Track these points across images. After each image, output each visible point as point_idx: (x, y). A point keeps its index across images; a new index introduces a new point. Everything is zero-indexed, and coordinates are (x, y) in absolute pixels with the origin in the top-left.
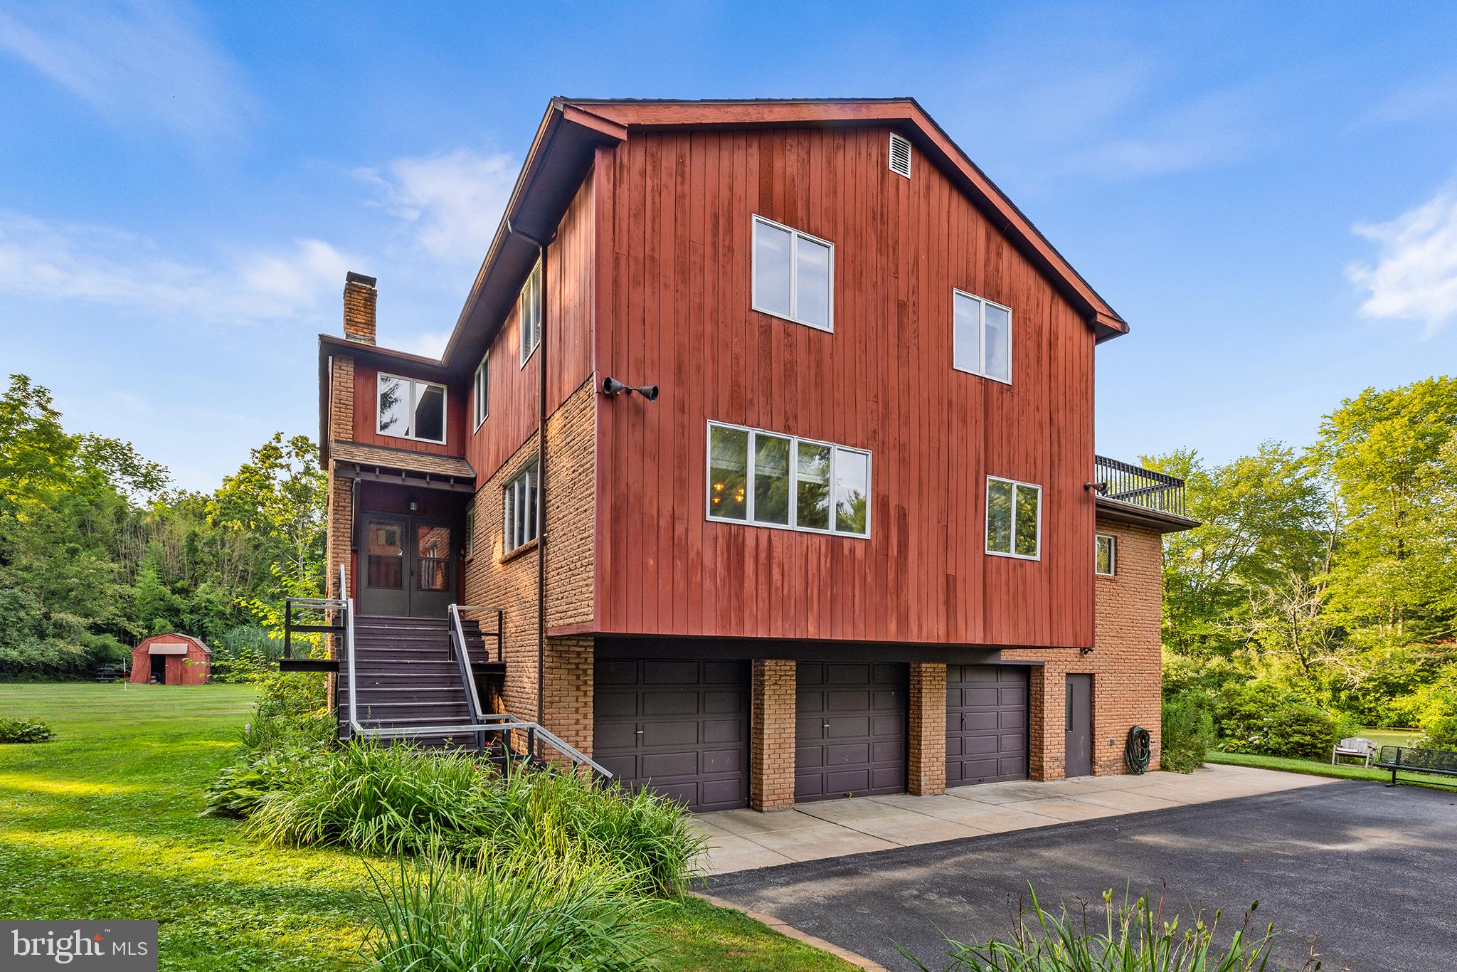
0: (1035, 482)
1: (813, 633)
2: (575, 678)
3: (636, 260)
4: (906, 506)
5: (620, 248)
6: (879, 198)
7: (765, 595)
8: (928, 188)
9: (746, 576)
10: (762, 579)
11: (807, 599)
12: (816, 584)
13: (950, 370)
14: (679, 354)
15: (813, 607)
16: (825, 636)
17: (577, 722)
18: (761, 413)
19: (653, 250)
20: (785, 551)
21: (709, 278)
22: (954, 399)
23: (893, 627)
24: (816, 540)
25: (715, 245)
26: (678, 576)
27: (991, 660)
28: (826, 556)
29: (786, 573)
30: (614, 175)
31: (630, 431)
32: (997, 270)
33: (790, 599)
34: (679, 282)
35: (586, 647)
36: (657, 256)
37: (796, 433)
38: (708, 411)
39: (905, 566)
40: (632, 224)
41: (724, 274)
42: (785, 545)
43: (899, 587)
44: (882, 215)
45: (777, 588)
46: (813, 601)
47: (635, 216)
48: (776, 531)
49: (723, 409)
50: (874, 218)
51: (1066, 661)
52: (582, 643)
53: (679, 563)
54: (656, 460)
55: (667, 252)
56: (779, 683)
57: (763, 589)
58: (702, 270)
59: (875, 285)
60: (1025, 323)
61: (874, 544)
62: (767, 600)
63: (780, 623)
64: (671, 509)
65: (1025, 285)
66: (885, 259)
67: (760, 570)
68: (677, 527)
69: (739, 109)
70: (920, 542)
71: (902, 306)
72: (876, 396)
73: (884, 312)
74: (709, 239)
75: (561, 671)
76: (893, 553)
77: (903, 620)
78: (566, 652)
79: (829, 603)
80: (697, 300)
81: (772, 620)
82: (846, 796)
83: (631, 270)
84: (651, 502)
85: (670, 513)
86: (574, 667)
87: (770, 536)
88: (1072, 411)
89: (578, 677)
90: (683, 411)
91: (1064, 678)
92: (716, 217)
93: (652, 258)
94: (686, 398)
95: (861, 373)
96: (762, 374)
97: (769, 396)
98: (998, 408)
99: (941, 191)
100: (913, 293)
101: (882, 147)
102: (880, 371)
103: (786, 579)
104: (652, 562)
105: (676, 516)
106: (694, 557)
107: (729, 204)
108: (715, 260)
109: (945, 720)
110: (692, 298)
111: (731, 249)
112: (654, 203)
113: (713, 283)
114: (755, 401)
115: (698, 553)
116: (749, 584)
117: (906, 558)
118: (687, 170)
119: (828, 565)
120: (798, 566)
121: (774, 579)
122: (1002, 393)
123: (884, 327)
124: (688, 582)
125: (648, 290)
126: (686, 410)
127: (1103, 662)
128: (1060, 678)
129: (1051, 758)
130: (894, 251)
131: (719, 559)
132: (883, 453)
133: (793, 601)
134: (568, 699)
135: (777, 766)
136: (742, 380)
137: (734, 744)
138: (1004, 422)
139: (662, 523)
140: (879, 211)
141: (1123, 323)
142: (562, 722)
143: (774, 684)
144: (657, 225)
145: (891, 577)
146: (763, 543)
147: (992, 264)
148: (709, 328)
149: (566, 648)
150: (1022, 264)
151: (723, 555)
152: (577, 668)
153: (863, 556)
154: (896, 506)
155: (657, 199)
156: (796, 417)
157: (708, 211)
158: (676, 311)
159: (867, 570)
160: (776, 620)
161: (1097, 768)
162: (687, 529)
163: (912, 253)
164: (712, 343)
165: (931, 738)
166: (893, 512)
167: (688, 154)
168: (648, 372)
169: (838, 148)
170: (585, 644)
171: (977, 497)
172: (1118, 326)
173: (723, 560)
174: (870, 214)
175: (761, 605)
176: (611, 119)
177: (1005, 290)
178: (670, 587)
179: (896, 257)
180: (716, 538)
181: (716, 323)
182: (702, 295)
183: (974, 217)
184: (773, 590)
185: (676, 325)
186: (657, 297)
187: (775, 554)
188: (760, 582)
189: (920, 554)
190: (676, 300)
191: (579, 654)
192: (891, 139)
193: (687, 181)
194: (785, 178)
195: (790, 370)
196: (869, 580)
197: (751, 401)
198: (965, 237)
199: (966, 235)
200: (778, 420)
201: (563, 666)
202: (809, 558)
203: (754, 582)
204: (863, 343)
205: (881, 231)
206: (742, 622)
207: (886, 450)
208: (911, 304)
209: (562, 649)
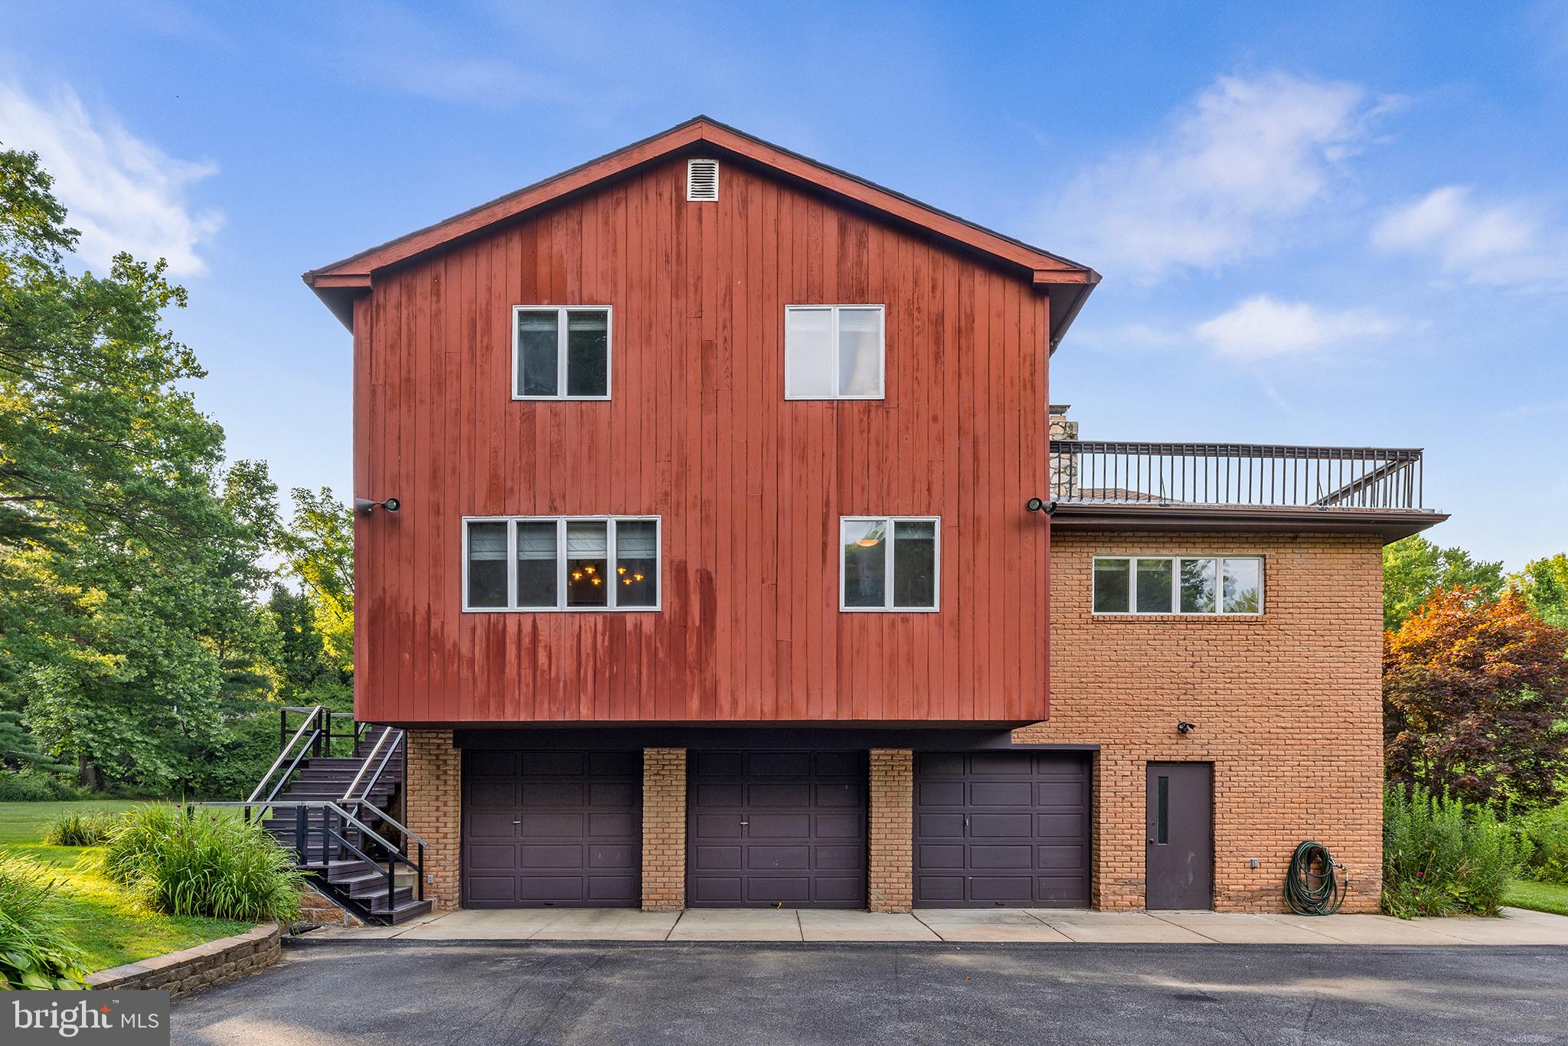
0: (928, 513)
1: (585, 714)
2: (435, 768)
3: (393, 386)
4: (711, 568)
5: (377, 379)
6: (674, 237)
7: (530, 679)
8: (745, 202)
9: (507, 662)
10: (525, 663)
11: (579, 681)
12: (591, 663)
13: (781, 404)
14: (434, 462)
15: (586, 690)
16: (602, 717)
17: (437, 810)
18: (522, 499)
19: (409, 372)
20: (553, 633)
21: (466, 381)
22: (787, 435)
23: (695, 704)
24: (591, 619)
25: (472, 350)
26: (434, 667)
27: (999, 745)
28: (604, 634)
29: (554, 656)
30: (371, 316)
31: (386, 540)
32: (859, 264)
33: (558, 681)
34: (435, 395)
35: (445, 739)
36: (412, 376)
37: (565, 513)
38: (464, 506)
39: (712, 636)
40: (388, 356)
41: (482, 373)
42: (553, 628)
43: (702, 663)
44: (678, 254)
45: (543, 672)
46: (586, 683)
47: (391, 346)
48: (541, 615)
49: (479, 503)
50: (667, 262)
51: (1146, 743)
52: (440, 735)
53: (435, 655)
54: (412, 563)
55: (423, 369)
56: (663, 773)
57: (527, 673)
58: (459, 377)
59: (669, 335)
60: (911, 315)
61: (667, 616)
62: (531, 684)
63: (546, 706)
64: (426, 607)
65: (910, 269)
66: (683, 301)
67: (523, 655)
68: (433, 621)
69: (484, 214)
70: (733, 606)
71: (707, 348)
72: (670, 455)
73: (681, 361)
74: (466, 345)
75: (422, 762)
76: (694, 624)
77: (710, 696)
78: (427, 744)
79: (607, 684)
80: (454, 406)
81: (537, 704)
82: (775, 906)
83: (388, 397)
84: (407, 602)
85: (426, 609)
86: (434, 758)
87: (534, 621)
88: (1002, 409)
89: (438, 767)
90: (438, 513)
91: (1143, 768)
92: (474, 321)
93: (408, 380)
94: (441, 500)
95: (649, 434)
96: (524, 461)
97: (531, 483)
98: (862, 432)
99: (764, 200)
100: (724, 327)
101: (677, 181)
102: (675, 427)
103: (554, 660)
104: (408, 656)
105: (432, 611)
106: (451, 648)
107: (487, 304)
108: (472, 364)
109: (910, 820)
110: (448, 405)
111: (488, 348)
112: (409, 330)
113: (471, 385)
114: (516, 489)
115: (455, 644)
116: (511, 670)
117: (713, 628)
118: (442, 288)
119: (606, 643)
120: (568, 647)
121: (540, 662)
122: (869, 411)
123: (681, 376)
124: (444, 674)
125: (404, 409)
126: (441, 511)
127: (1232, 744)
128: (1134, 768)
129: (1115, 880)
130: (696, 289)
131: (477, 648)
132: (677, 515)
133: (562, 683)
134: (428, 788)
135: (659, 863)
136: (501, 472)
137: (626, 839)
138: (873, 447)
139: (418, 620)
140: (674, 250)
141: (1087, 271)
142: (423, 808)
143: (655, 775)
144: (413, 348)
145: (692, 649)
146: (527, 628)
147: (850, 258)
148: (465, 429)
149: (426, 741)
150: (903, 245)
151: (481, 645)
152: (438, 759)
153: (653, 630)
154: (697, 571)
155: (413, 325)
156: (564, 497)
157: (465, 319)
158: (432, 423)
159: (659, 645)
160: (542, 703)
161: (1219, 901)
162: (443, 623)
163: (722, 285)
164: (469, 443)
165: (887, 842)
166: (693, 578)
167: (443, 273)
168: (403, 484)
169: (618, 204)
170: (444, 736)
171: (825, 545)
172: (1079, 278)
173: (481, 648)
174: (662, 258)
175: (524, 689)
176: (354, 273)
177: (874, 281)
178: (425, 678)
179: (699, 294)
180: (474, 629)
181: (473, 422)
182: (459, 399)
183: (819, 213)
184: (539, 673)
185: (432, 435)
186: (413, 414)
187: (540, 638)
188: (523, 666)
189: (735, 620)
190: (432, 411)
191: (439, 745)
192: (690, 167)
193: (443, 299)
194: (551, 258)
195: (556, 452)
196: (661, 655)
197: (512, 490)
198: (805, 243)
199: (805, 238)
200: (543, 503)
201: (424, 757)
202: (582, 637)
203: (516, 666)
204: (653, 401)
205: (678, 273)
206: (502, 707)
207: (682, 511)
208: (720, 342)
209: (422, 741)
